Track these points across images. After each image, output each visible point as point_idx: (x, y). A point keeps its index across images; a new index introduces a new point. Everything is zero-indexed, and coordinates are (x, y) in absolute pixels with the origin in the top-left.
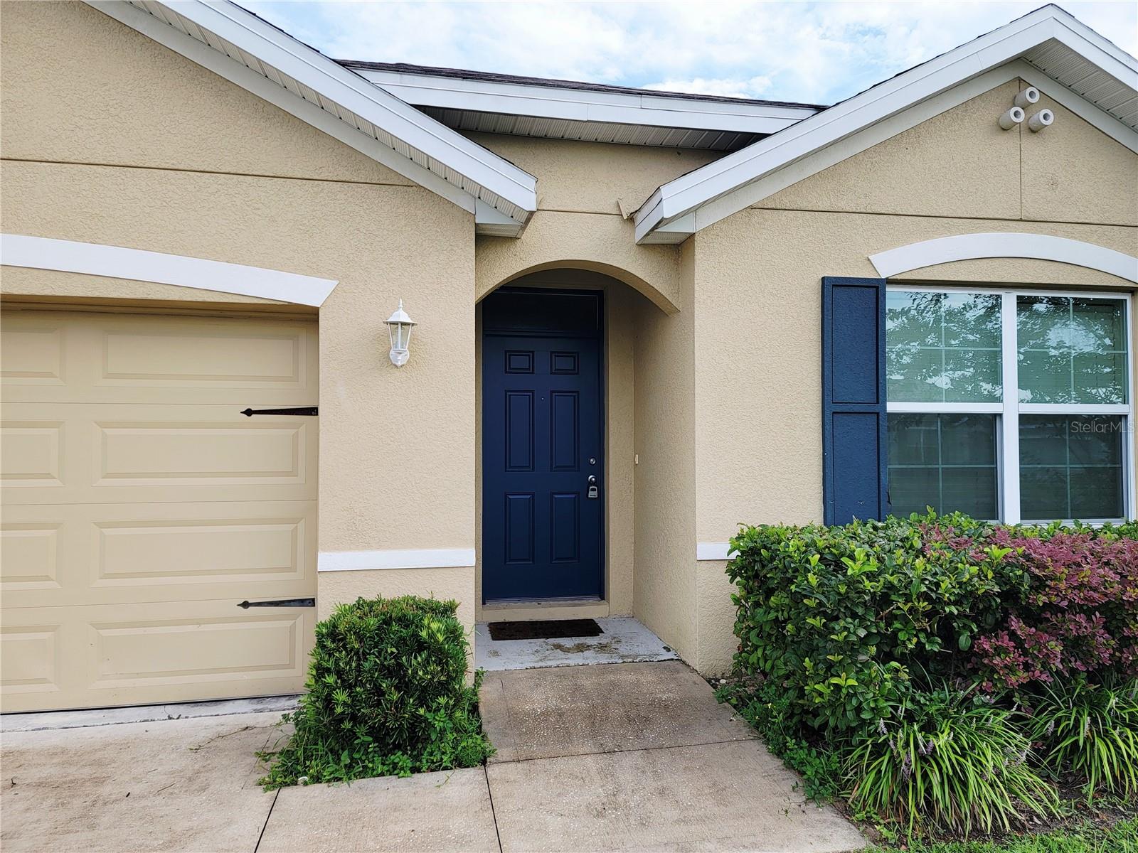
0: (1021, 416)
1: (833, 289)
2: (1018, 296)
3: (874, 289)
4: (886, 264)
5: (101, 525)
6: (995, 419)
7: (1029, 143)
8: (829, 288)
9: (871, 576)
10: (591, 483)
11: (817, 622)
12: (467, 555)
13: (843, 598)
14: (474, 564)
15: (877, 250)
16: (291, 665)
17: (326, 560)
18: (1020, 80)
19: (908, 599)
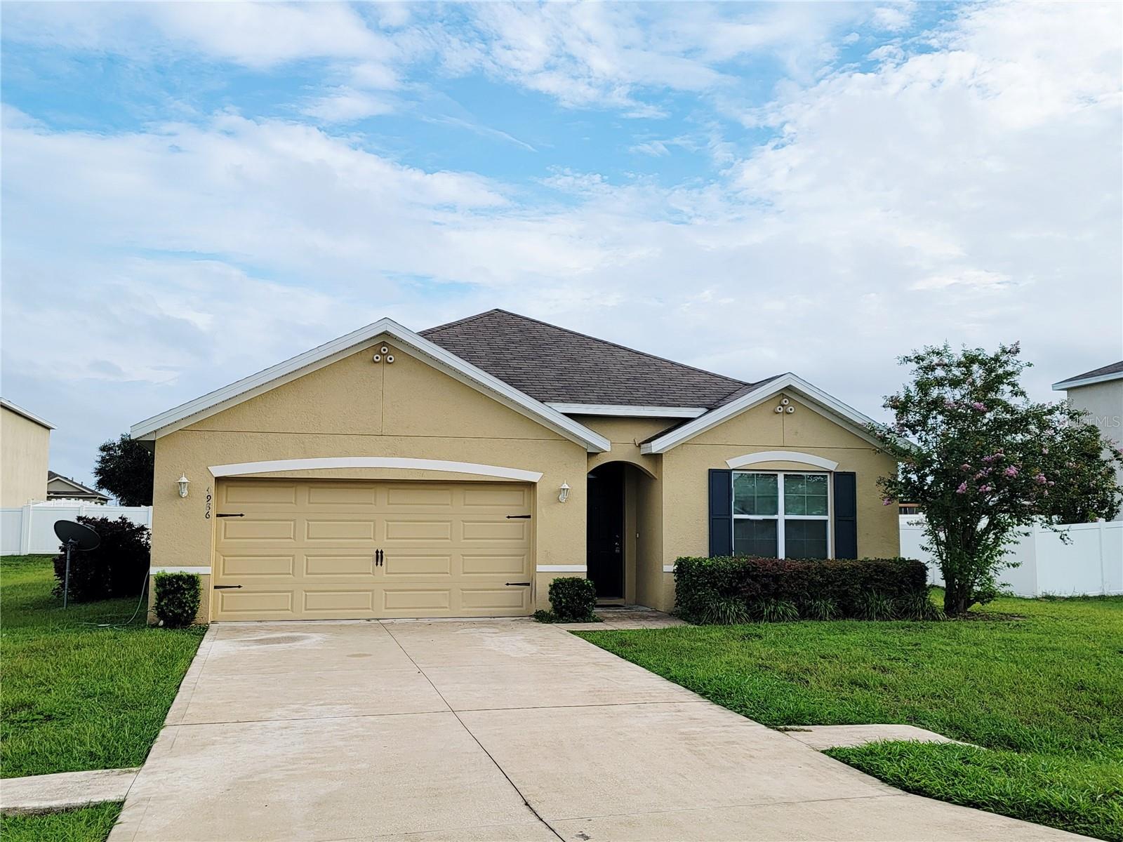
0: (785, 520)
1: (713, 474)
2: (785, 475)
3: (728, 473)
4: (732, 464)
5: (463, 556)
6: (776, 520)
7: (786, 417)
8: (711, 473)
9: (710, 566)
10: (617, 546)
11: (695, 578)
12: (584, 568)
13: (702, 572)
14: (586, 571)
15: (729, 458)
16: (522, 607)
17: (539, 568)
18: (783, 394)
19: (719, 572)
